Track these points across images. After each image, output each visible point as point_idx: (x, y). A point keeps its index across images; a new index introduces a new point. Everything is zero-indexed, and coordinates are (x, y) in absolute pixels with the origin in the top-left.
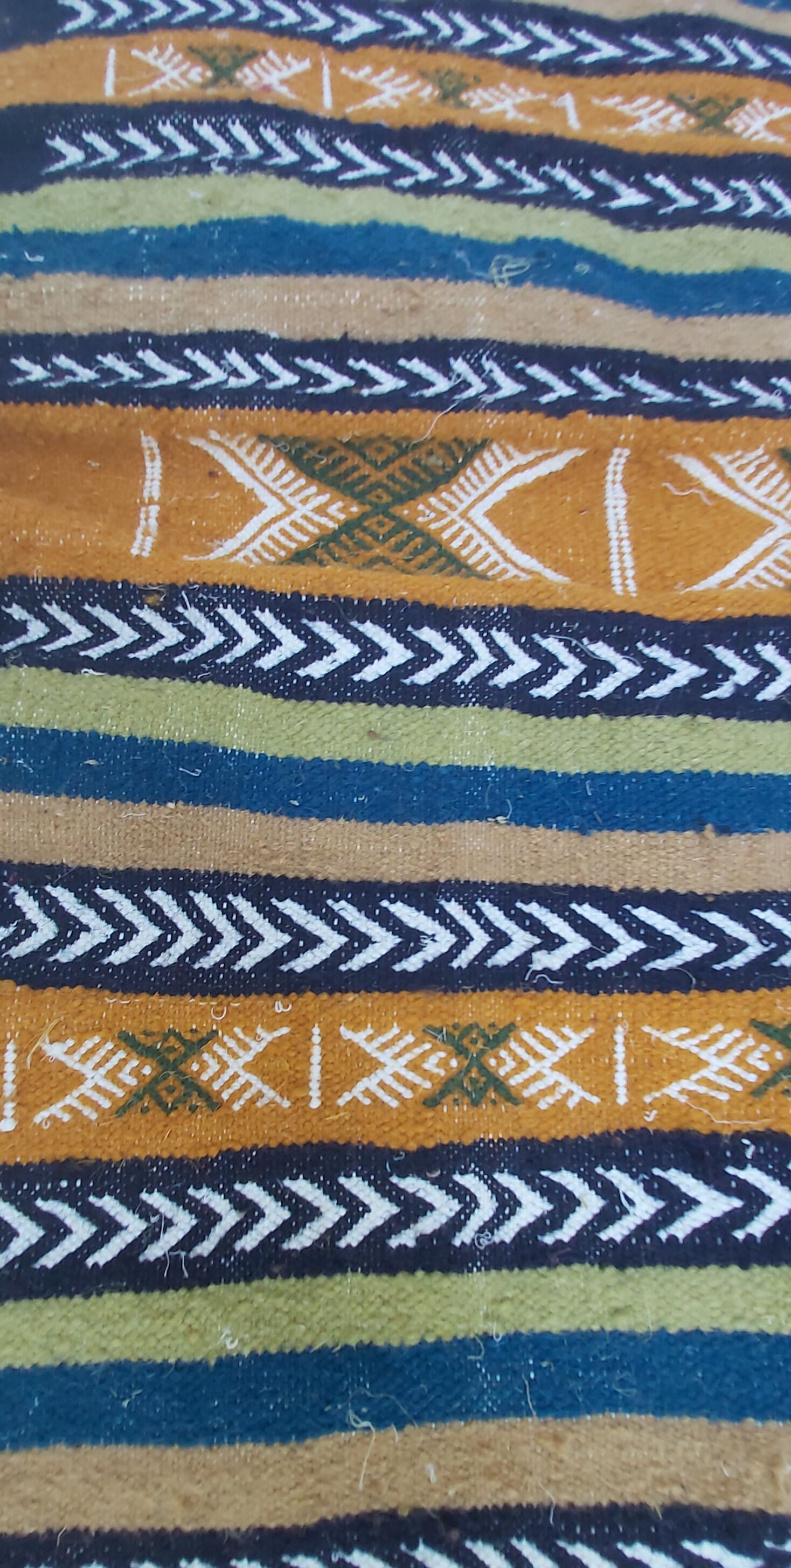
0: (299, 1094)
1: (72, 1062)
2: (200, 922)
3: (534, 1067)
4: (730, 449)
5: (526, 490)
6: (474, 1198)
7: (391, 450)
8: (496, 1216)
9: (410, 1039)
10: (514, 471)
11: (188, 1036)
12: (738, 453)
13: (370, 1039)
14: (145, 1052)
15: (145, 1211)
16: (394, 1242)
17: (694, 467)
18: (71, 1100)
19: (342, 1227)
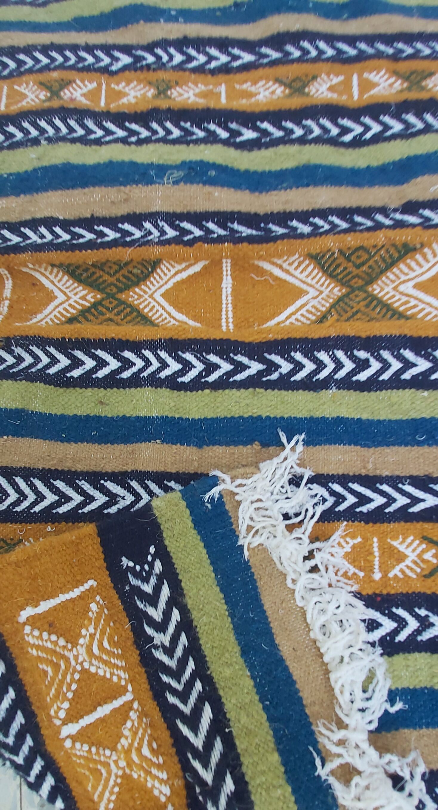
2: (18, 490)
4: (280, 257)
5: (183, 281)
7: (116, 267)
10: (176, 274)
11: (9, 541)
12: (285, 258)
17: (266, 266)
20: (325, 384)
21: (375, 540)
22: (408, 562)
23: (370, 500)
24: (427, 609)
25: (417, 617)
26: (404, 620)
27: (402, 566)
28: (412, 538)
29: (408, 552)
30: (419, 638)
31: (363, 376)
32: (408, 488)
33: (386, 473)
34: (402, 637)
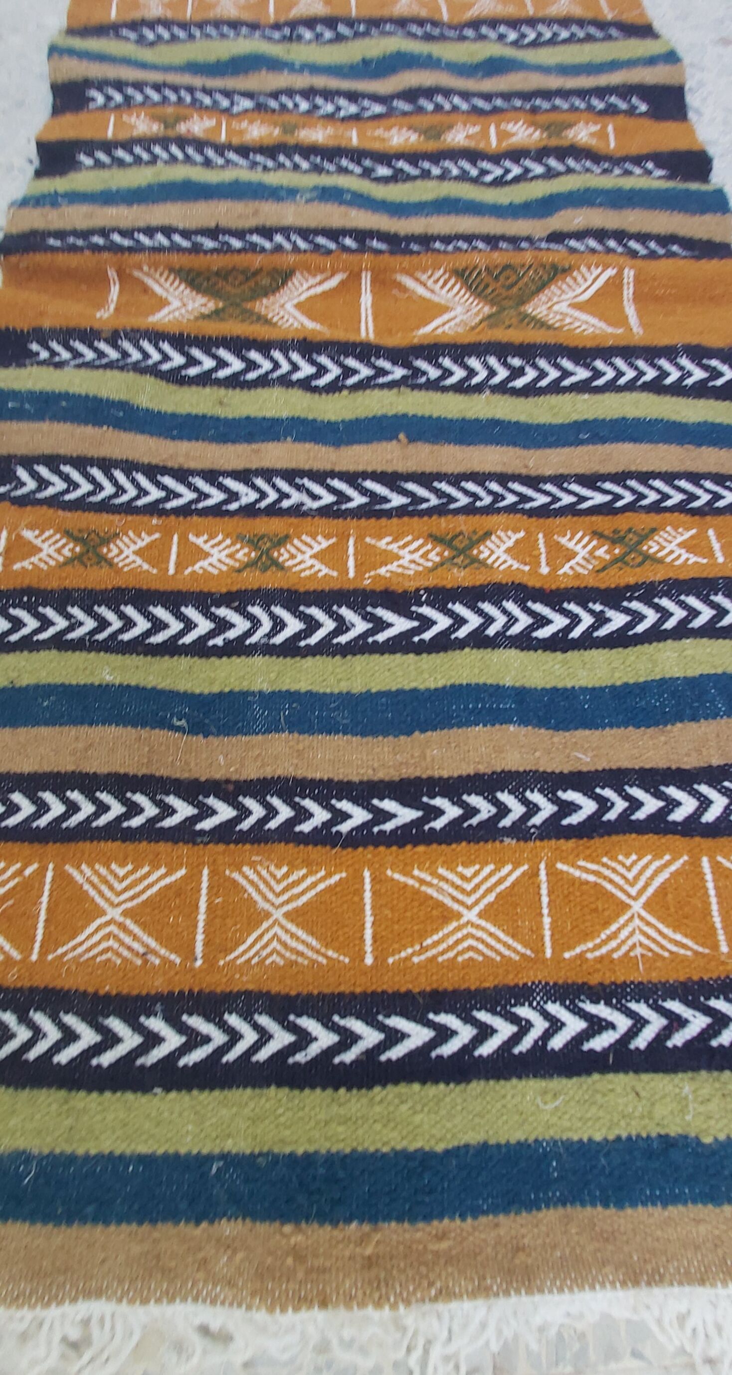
0: (163, 566)
1: (38, 542)
2: (116, 483)
3: (300, 557)
4: (424, 271)
5: (316, 296)
6: (259, 621)
7: (241, 277)
8: (272, 630)
9: (228, 542)
10: (309, 288)
11: (102, 534)
12: (430, 273)
13: (206, 542)
14: (77, 540)
15: (68, 617)
16: (211, 643)
17: (409, 282)
18: (35, 559)
19: (182, 634)
20: (479, 388)
21: (541, 536)
22: (578, 559)
23: (531, 499)
24: (601, 603)
25: (592, 612)
26: (577, 616)
27: (572, 563)
28: (580, 534)
29: (578, 548)
30: (595, 634)
31: (519, 383)
32: (574, 487)
33: (548, 472)
34: (576, 633)
